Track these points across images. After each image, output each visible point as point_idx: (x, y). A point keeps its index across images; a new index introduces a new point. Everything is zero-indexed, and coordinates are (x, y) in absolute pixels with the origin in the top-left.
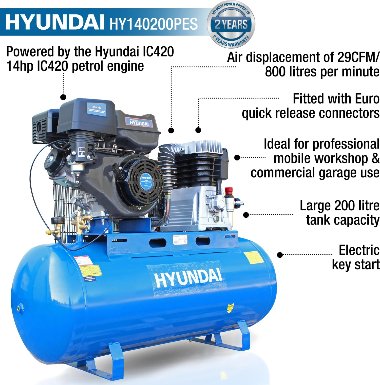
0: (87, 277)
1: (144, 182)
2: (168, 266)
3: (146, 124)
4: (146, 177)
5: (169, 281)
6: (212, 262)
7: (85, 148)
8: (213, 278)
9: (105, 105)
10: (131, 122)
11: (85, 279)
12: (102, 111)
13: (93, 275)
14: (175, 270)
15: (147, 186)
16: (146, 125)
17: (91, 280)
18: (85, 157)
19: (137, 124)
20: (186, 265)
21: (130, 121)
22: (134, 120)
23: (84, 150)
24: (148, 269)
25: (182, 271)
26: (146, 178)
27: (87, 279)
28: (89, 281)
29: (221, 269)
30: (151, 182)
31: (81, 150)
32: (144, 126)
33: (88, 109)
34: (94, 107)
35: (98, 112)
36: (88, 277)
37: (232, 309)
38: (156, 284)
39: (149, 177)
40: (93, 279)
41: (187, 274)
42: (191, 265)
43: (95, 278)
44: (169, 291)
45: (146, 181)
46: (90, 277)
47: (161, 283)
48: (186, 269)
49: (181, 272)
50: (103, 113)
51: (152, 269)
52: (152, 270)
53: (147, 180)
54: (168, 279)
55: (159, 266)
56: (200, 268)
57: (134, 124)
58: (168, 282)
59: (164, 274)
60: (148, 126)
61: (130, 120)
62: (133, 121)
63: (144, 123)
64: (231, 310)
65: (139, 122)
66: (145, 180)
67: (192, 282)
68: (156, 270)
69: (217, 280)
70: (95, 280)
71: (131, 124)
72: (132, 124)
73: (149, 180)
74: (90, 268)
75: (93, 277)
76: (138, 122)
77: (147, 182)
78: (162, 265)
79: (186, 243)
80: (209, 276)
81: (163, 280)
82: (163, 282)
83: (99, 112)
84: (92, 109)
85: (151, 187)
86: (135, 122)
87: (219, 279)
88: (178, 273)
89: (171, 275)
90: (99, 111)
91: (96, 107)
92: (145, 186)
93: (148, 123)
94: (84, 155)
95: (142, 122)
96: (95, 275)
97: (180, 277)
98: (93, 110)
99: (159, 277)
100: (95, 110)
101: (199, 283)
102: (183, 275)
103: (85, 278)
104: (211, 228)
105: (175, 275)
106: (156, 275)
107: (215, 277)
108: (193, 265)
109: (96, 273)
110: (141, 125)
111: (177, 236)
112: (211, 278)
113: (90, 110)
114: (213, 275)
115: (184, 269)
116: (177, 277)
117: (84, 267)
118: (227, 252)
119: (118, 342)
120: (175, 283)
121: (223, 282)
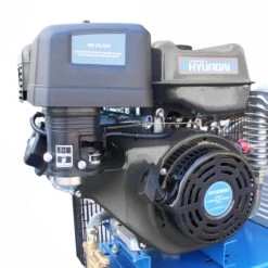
3: (224, 67)
61: (190, 61)
62: (197, 65)
65: (210, 64)
76: (206, 65)
84: (85, 52)
86: (200, 64)
90: (105, 53)
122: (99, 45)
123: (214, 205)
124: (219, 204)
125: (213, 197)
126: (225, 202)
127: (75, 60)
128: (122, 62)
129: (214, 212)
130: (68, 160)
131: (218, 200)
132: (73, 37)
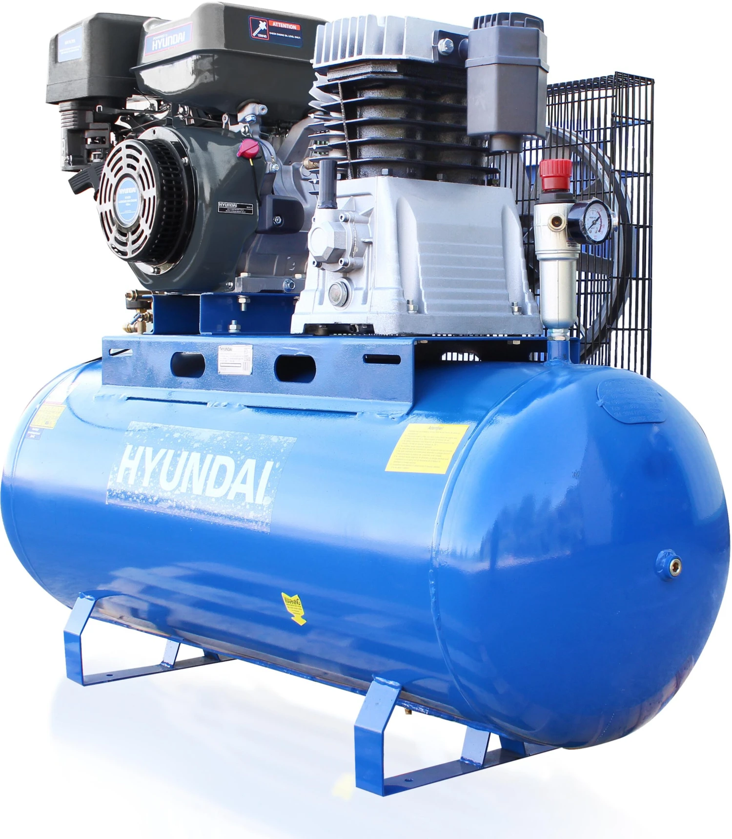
1: (125, 201)
2: (168, 431)
6: (274, 439)
8: (242, 489)
11: (28, 433)
13: (43, 425)
14: (169, 445)
17: (34, 437)
24: (127, 431)
29: (278, 465)
38: (118, 471)
40: (38, 434)
44: (135, 499)
45: (127, 199)
47: (127, 472)
48: (194, 445)
51: (134, 431)
52: (131, 434)
53: (129, 197)
55: (152, 426)
58: (139, 473)
59: (145, 449)
67: (188, 487)
68: (138, 436)
69: (249, 499)
79: (248, 372)
80: (233, 482)
87: (254, 499)
89: (154, 455)
97: (170, 466)
99: (132, 455)
105: (164, 457)
106: (129, 449)
107: (248, 489)
111: (227, 347)
112: (238, 487)
114: (244, 481)
117: (46, 407)
118: (355, 413)
119: (92, 598)
120: (151, 479)
121: (265, 509)
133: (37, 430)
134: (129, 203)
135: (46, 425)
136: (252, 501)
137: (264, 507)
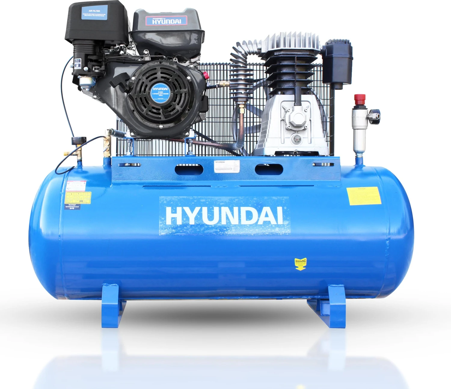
0: (69, 205)
1: (158, 94)
2: (194, 199)
3: (177, 21)
4: (160, 87)
5: (188, 218)
6: (274, 198)
7: (81, 59)
8: (267, 219)
9: (106, 7)
10: (155, 21)
11: (66, 207)
12: (102, 14)
13: (78, 202)
14: (202, 205)
15: (162, 99)
16: (177, 23)
17: (73, 208)
18: (81, 69)
19: (163, 22)
20: (226, 199)
21: (153, 21)
22: (158, 19)
23: (80, 61)
24: (160, 201)
25: (213, 206)
26: (160, 89)
27: (69, 207)
28: (70, 208)
29: (285, 208)
30: (168, 94)
31: (77, 62)
32: (174, 24)
33: (83, 14)
34: (91, 11)
35: (96, 16)
36: (71, 205)
37: (305, 265)
38: (165, 219)
39: (165, 87)
40: (76, 207)
41: (220, 211)
42: (234, 199)
43: (79, 207)
44: (185, 230)
45: (160, 93)
46: (73, 205)
47: (174, 219)
48: (221, 204)
49: (211, 208)
50: (104, 16)
51: (167, 201)
52: (165, 202)
53: (162, 92)
54: (187, 215)
55: (180, 198)
56: (246, 205)
57: (159, 23)
58: (185, 219)
59: (182, 208)
60: (180, 23)
61: (153, 19)
62: (158, 21)
63: (174, 20)
64: (304, 267)
65: (167, 20)
66: (158, 92)
67: (227, 222)
68: (172, 203)
69: (273, 223)
70: (79, 209)
71: (153, 23)
72: (156, 23)
73: (165, 91)
74: (79, 195)
75: (77, 205)
76: (165, 20)
77: (162, 94)
78: (185, 197)
79: (237, 171)
80: (259, 217)
81: (179, 215)
82: (176, 218)
83: (98, 16)
84: (88, 14)
85: (167, 99)
86: (160, 20)
88: (205, 210)
89: (192, 210)
90: (97, 14)
91: (93, 11)
92: (159, 99)
93: (180, 20)
94: (79, 67)
95: (171, 20)
96: (81, 203)
97: (208, 214)
98: (90, 15)
99: (174, 211)
100: (93, 14)
101: (238, 223)
102: (213, 212)
103: (67, 205)
104: (293, 152)
105: (201, 210)
106: (169, 209)
107: (271, 219)
108: (237, 200)
109: (83, 201)
110: (169, 23)
111: (221, 161)
112: (263, 219)
113: (85, 15)
114: (267, 216)
115: (219, 204)
116: (202, 214)
117: (71, 193)
118: (313, 186)
119: (116, 285)
120: (196, 221)
121: (285, 226)
122: (95, 11)
123: (157, 96)
124: (161, 97)
125: (157, 91)
126: (164, 96)
127: (83, 18)
128: (106, 19)
129: (157, 100)
130: (79, 65)
131: (161, 94)
132: (83, 8)
133: (74, 205)
134: (161, 95)
135: (80, 202)
136: (276, 223)
137: (285, 225)
